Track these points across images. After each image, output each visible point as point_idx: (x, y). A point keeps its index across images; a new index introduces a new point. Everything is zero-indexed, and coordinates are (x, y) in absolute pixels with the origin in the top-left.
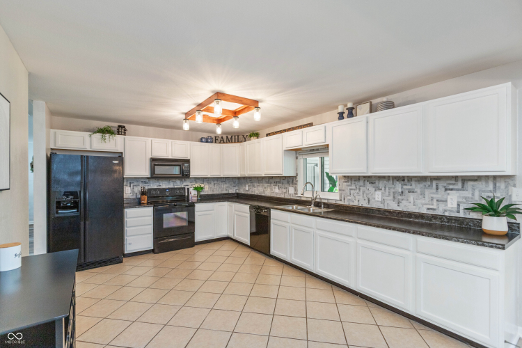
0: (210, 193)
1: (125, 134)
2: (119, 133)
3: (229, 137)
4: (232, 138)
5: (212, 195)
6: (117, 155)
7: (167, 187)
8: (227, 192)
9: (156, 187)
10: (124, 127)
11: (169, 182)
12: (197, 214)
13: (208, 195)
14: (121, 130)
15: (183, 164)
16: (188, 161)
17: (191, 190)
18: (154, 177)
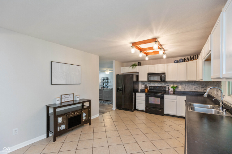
0: (182, 90)
1: (140, 65)
2: (138, 65)
3: (192, 57)
4: (193, 57)
5: (183, 92)
6: (132, 74)
7: (158, 86)
8: (196, 91)
9: (153, 86)
10: (140, 63)
11: (159, 84)
12: (165, 100)
13: (181, 92)
14: (139, 64)
15: (161, 75)
16: (164, 74)
17: (170, 88)
18: (149, 81)
